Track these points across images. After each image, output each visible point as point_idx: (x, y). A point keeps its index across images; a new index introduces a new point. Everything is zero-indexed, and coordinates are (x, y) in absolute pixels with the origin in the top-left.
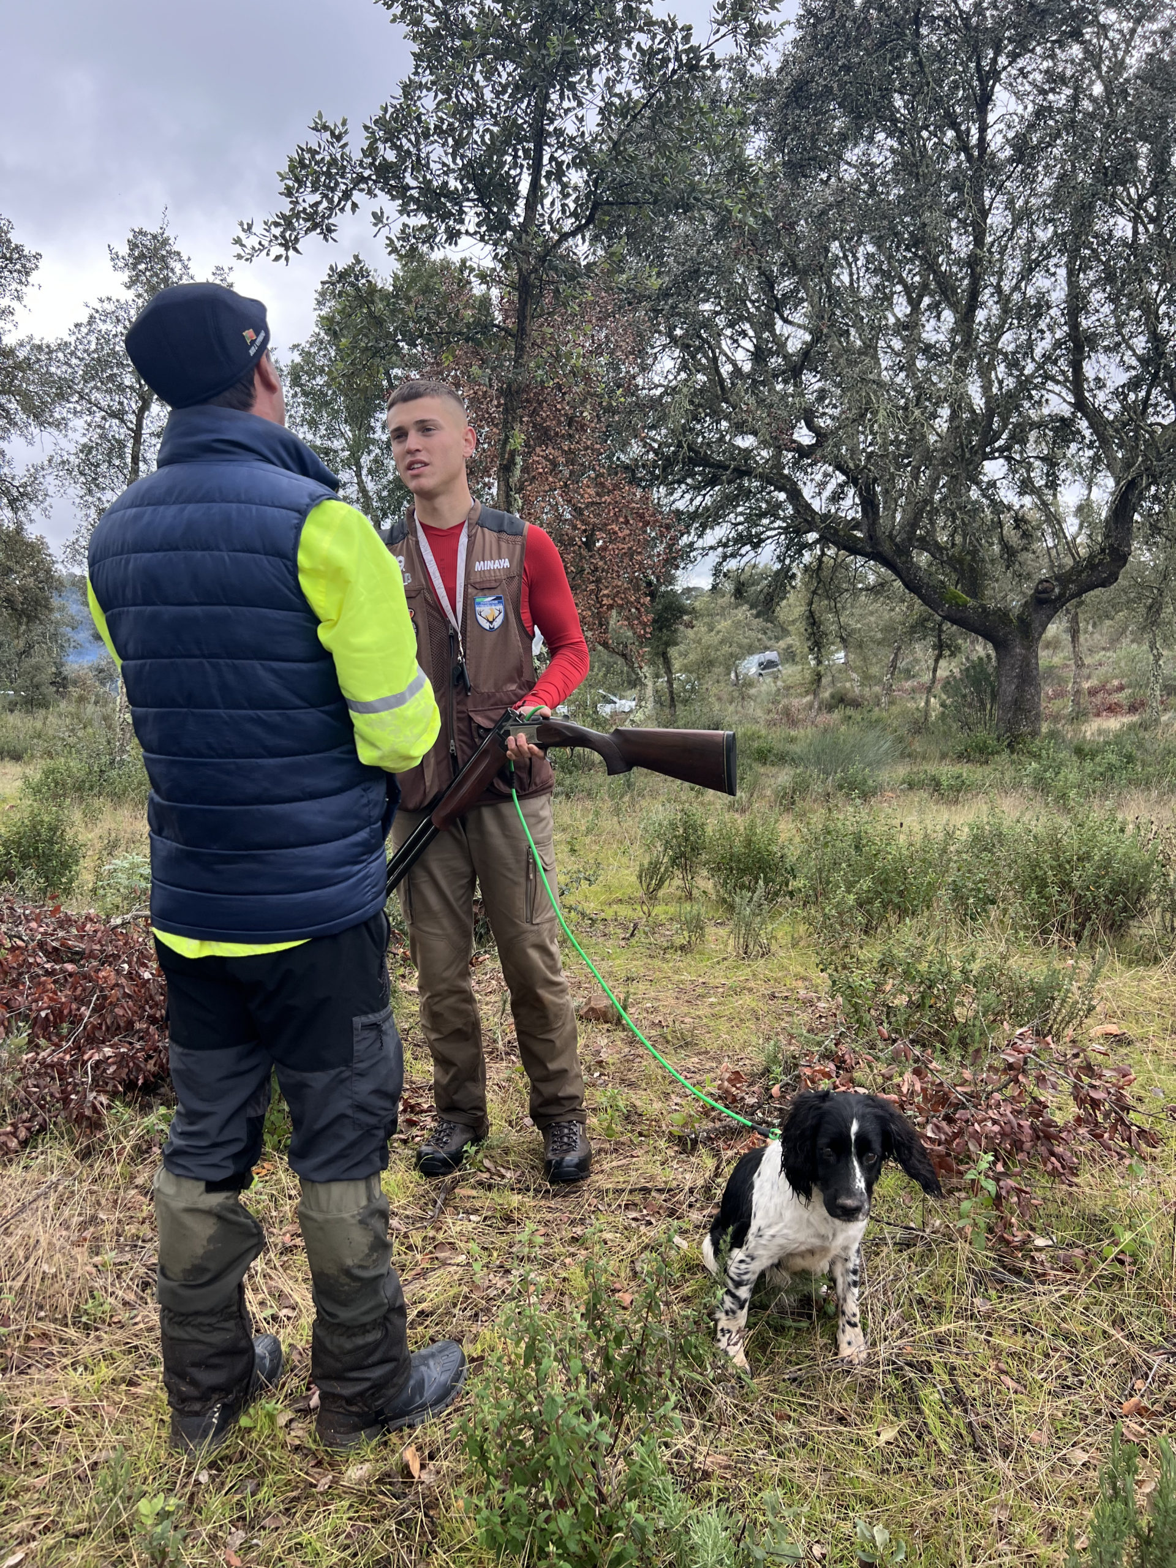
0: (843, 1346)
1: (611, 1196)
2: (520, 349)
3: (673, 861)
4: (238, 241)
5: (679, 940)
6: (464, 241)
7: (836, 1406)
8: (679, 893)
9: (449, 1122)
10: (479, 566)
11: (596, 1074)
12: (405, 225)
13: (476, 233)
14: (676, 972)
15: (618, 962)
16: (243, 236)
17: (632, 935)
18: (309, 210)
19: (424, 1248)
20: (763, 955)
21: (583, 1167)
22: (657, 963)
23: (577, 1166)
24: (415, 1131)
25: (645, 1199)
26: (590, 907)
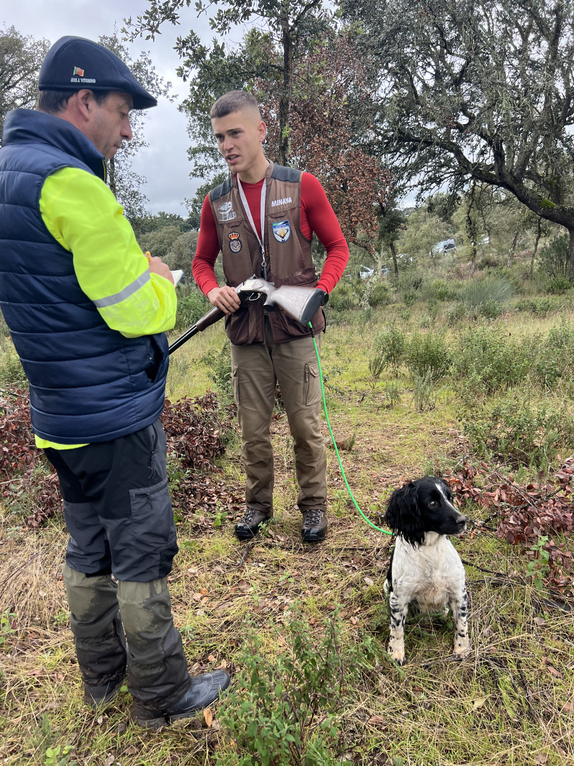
0: (456, 645)
1: (334, 552)
2: (287, 78)
3: (388, 358)
4: (124, 31)
5: (387, 403)
6: (253, 16)
7: (450, 684)
8: (390, 374)
9: (252, 510)
10: (274, 204)
11: (336, 479)
12: (220, 11)
13: (258, 11)
14: (383, 421)
15: (353, 415)
16: (126, 27)
17: (362, 400)
18: (163, 7)
19: (232, 582)
20: (431, 409)
21: (321, 535)
22: (373, 415)
23: (318, 533)
24: (238, 513)
25: (353, 554)
26: (342, 385)
